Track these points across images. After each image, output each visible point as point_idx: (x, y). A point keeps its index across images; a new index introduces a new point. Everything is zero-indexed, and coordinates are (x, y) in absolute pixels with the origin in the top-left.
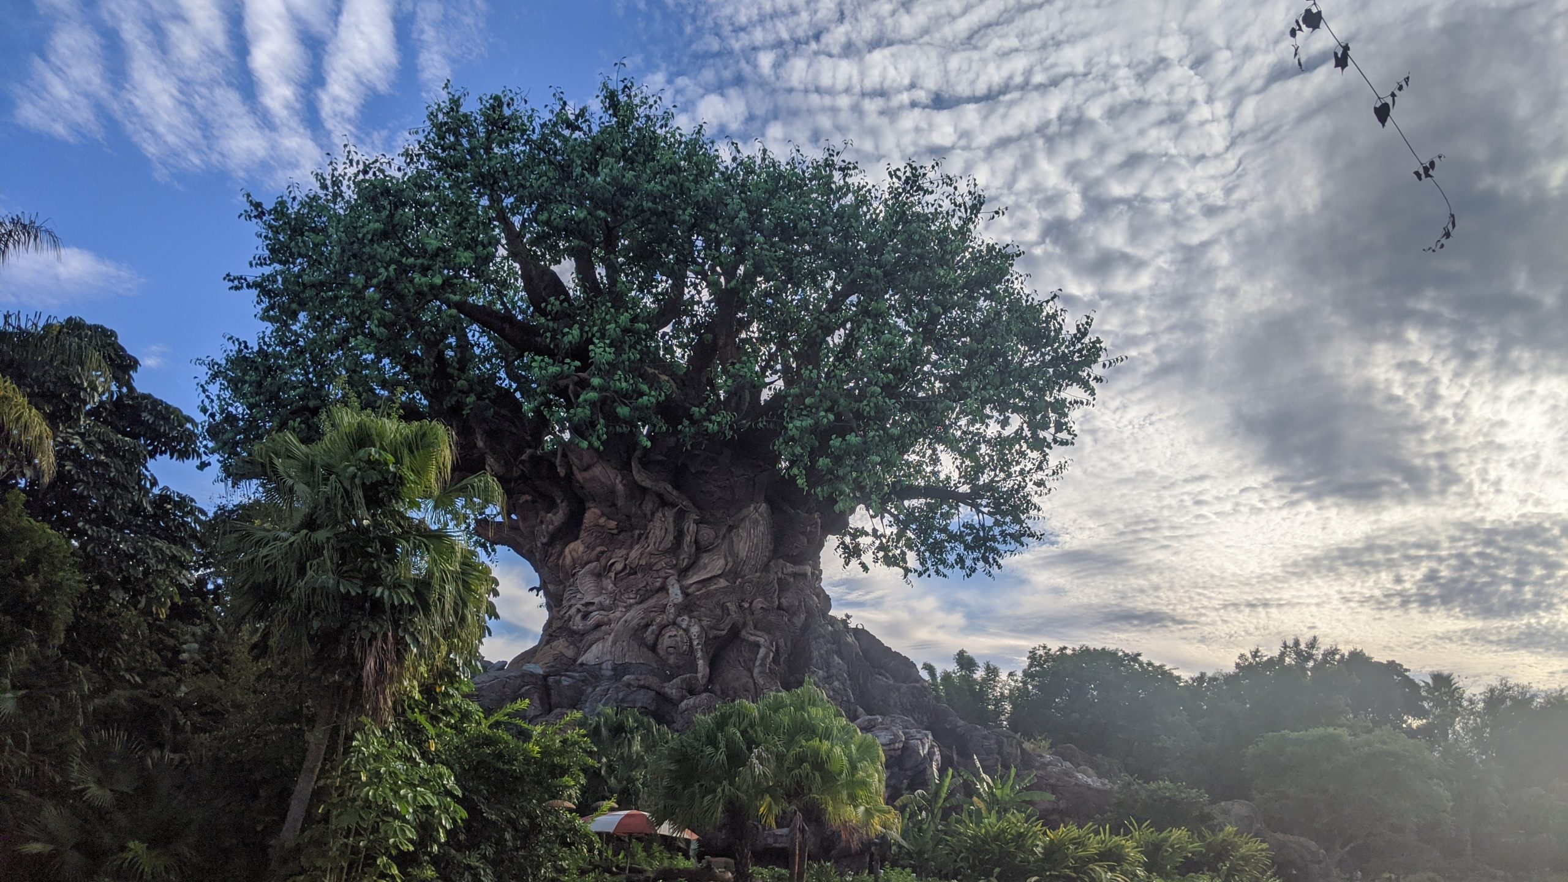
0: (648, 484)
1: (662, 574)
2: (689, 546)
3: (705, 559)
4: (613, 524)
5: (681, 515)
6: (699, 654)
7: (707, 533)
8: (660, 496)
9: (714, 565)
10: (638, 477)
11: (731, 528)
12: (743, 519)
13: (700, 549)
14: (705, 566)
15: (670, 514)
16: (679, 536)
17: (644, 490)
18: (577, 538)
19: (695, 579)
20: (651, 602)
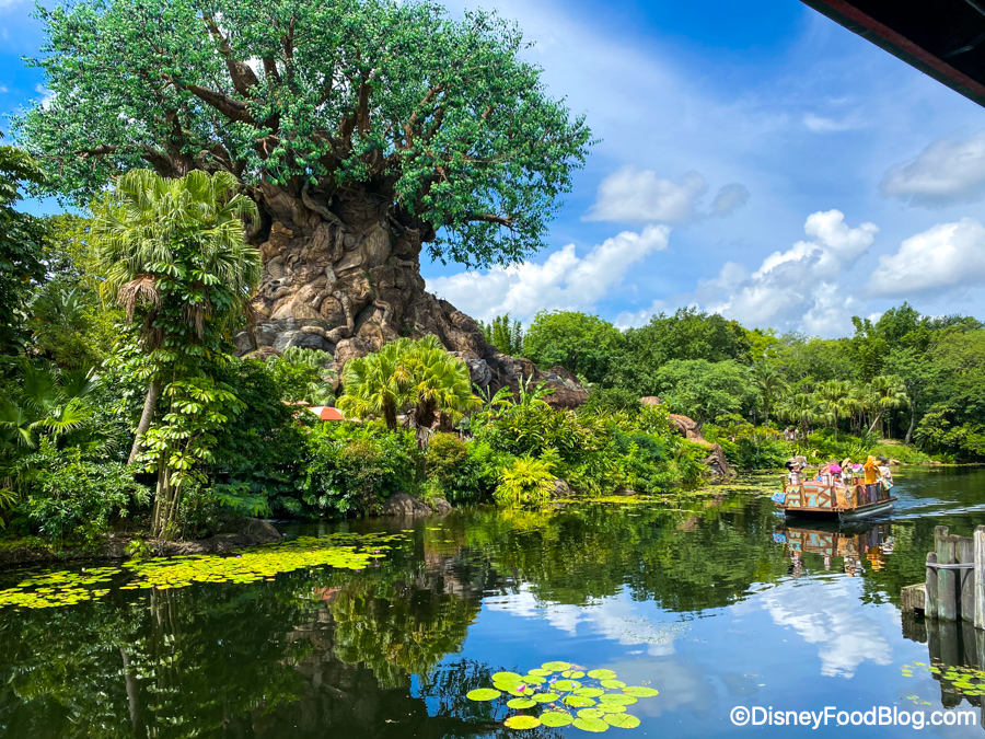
0: (313, 207)
1: (322, 264)
2: (339, 247)
3: (349, 255)
4: (290, 232)
5: (334, 227)
6: (348, 314)
7: (350, 240)
8: (321, 215)
9: (355, 260)
10: (305, 202)
11: (365, 237)
12: (373, 231)
13: (346, 249)
14: (349, 261)
15: (327, 227)
16: (333, 241)
17: (310, 212)
18: (266, 240)
19: (344, 268)
20: (317, 281)
